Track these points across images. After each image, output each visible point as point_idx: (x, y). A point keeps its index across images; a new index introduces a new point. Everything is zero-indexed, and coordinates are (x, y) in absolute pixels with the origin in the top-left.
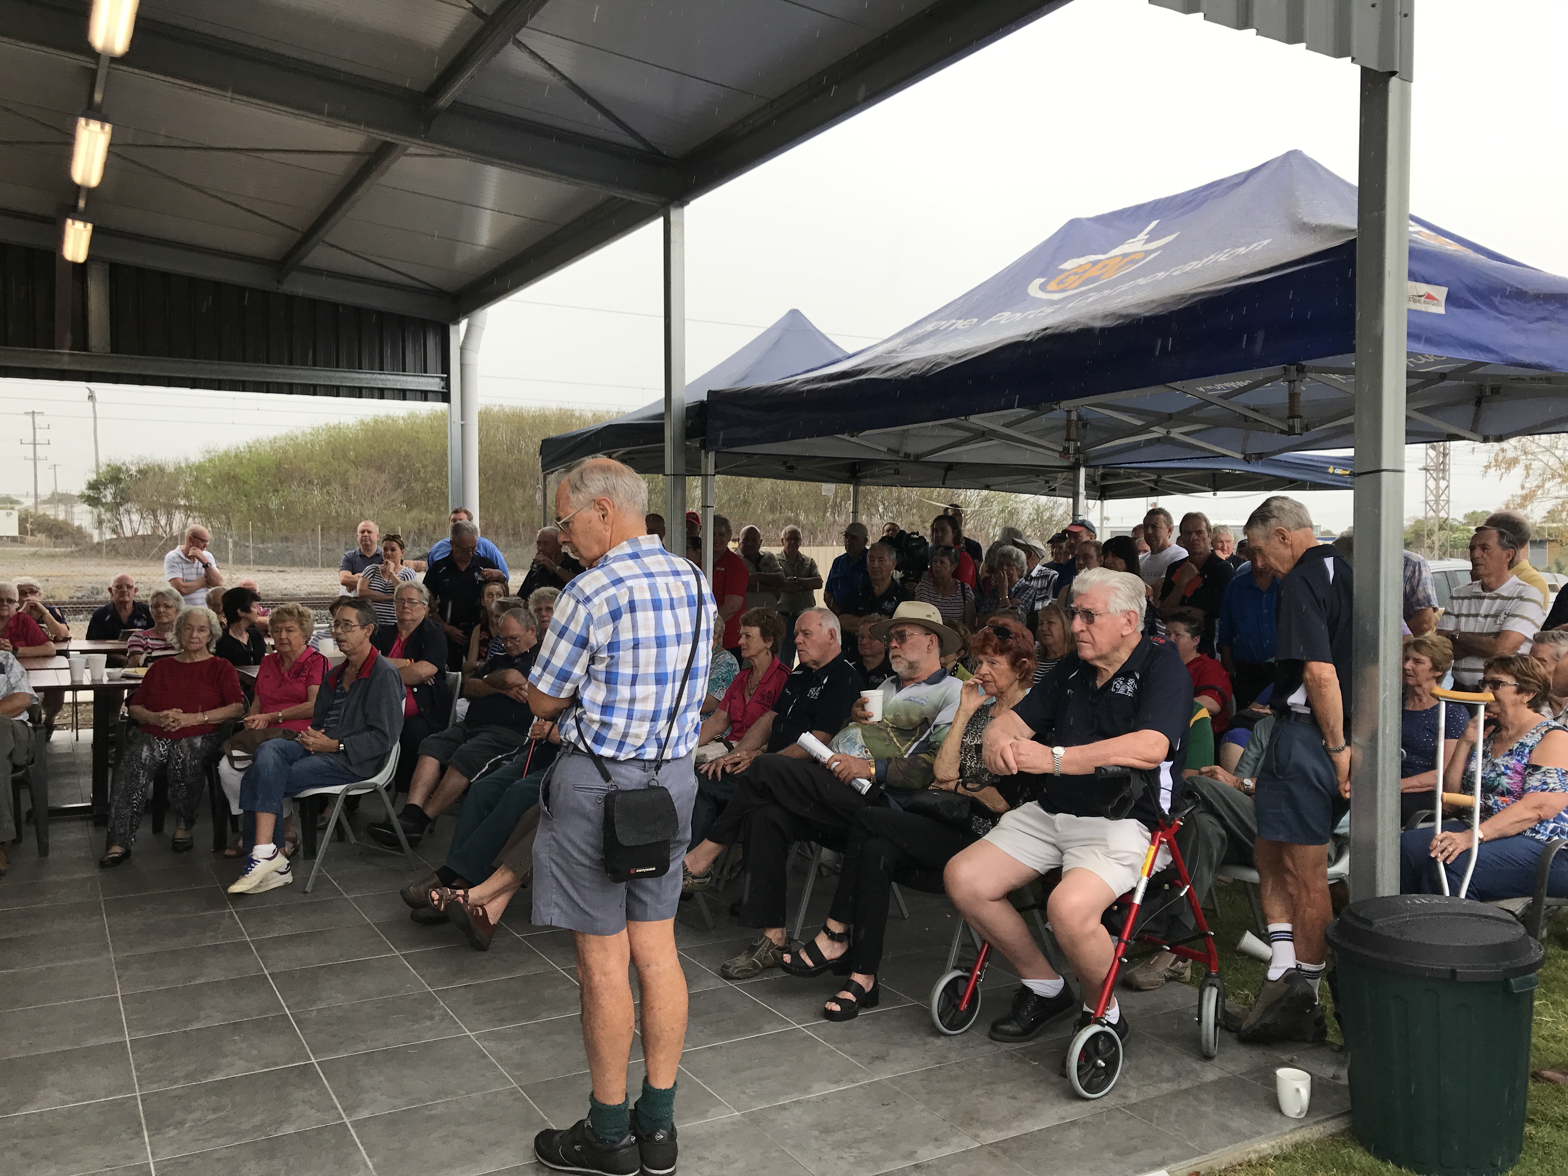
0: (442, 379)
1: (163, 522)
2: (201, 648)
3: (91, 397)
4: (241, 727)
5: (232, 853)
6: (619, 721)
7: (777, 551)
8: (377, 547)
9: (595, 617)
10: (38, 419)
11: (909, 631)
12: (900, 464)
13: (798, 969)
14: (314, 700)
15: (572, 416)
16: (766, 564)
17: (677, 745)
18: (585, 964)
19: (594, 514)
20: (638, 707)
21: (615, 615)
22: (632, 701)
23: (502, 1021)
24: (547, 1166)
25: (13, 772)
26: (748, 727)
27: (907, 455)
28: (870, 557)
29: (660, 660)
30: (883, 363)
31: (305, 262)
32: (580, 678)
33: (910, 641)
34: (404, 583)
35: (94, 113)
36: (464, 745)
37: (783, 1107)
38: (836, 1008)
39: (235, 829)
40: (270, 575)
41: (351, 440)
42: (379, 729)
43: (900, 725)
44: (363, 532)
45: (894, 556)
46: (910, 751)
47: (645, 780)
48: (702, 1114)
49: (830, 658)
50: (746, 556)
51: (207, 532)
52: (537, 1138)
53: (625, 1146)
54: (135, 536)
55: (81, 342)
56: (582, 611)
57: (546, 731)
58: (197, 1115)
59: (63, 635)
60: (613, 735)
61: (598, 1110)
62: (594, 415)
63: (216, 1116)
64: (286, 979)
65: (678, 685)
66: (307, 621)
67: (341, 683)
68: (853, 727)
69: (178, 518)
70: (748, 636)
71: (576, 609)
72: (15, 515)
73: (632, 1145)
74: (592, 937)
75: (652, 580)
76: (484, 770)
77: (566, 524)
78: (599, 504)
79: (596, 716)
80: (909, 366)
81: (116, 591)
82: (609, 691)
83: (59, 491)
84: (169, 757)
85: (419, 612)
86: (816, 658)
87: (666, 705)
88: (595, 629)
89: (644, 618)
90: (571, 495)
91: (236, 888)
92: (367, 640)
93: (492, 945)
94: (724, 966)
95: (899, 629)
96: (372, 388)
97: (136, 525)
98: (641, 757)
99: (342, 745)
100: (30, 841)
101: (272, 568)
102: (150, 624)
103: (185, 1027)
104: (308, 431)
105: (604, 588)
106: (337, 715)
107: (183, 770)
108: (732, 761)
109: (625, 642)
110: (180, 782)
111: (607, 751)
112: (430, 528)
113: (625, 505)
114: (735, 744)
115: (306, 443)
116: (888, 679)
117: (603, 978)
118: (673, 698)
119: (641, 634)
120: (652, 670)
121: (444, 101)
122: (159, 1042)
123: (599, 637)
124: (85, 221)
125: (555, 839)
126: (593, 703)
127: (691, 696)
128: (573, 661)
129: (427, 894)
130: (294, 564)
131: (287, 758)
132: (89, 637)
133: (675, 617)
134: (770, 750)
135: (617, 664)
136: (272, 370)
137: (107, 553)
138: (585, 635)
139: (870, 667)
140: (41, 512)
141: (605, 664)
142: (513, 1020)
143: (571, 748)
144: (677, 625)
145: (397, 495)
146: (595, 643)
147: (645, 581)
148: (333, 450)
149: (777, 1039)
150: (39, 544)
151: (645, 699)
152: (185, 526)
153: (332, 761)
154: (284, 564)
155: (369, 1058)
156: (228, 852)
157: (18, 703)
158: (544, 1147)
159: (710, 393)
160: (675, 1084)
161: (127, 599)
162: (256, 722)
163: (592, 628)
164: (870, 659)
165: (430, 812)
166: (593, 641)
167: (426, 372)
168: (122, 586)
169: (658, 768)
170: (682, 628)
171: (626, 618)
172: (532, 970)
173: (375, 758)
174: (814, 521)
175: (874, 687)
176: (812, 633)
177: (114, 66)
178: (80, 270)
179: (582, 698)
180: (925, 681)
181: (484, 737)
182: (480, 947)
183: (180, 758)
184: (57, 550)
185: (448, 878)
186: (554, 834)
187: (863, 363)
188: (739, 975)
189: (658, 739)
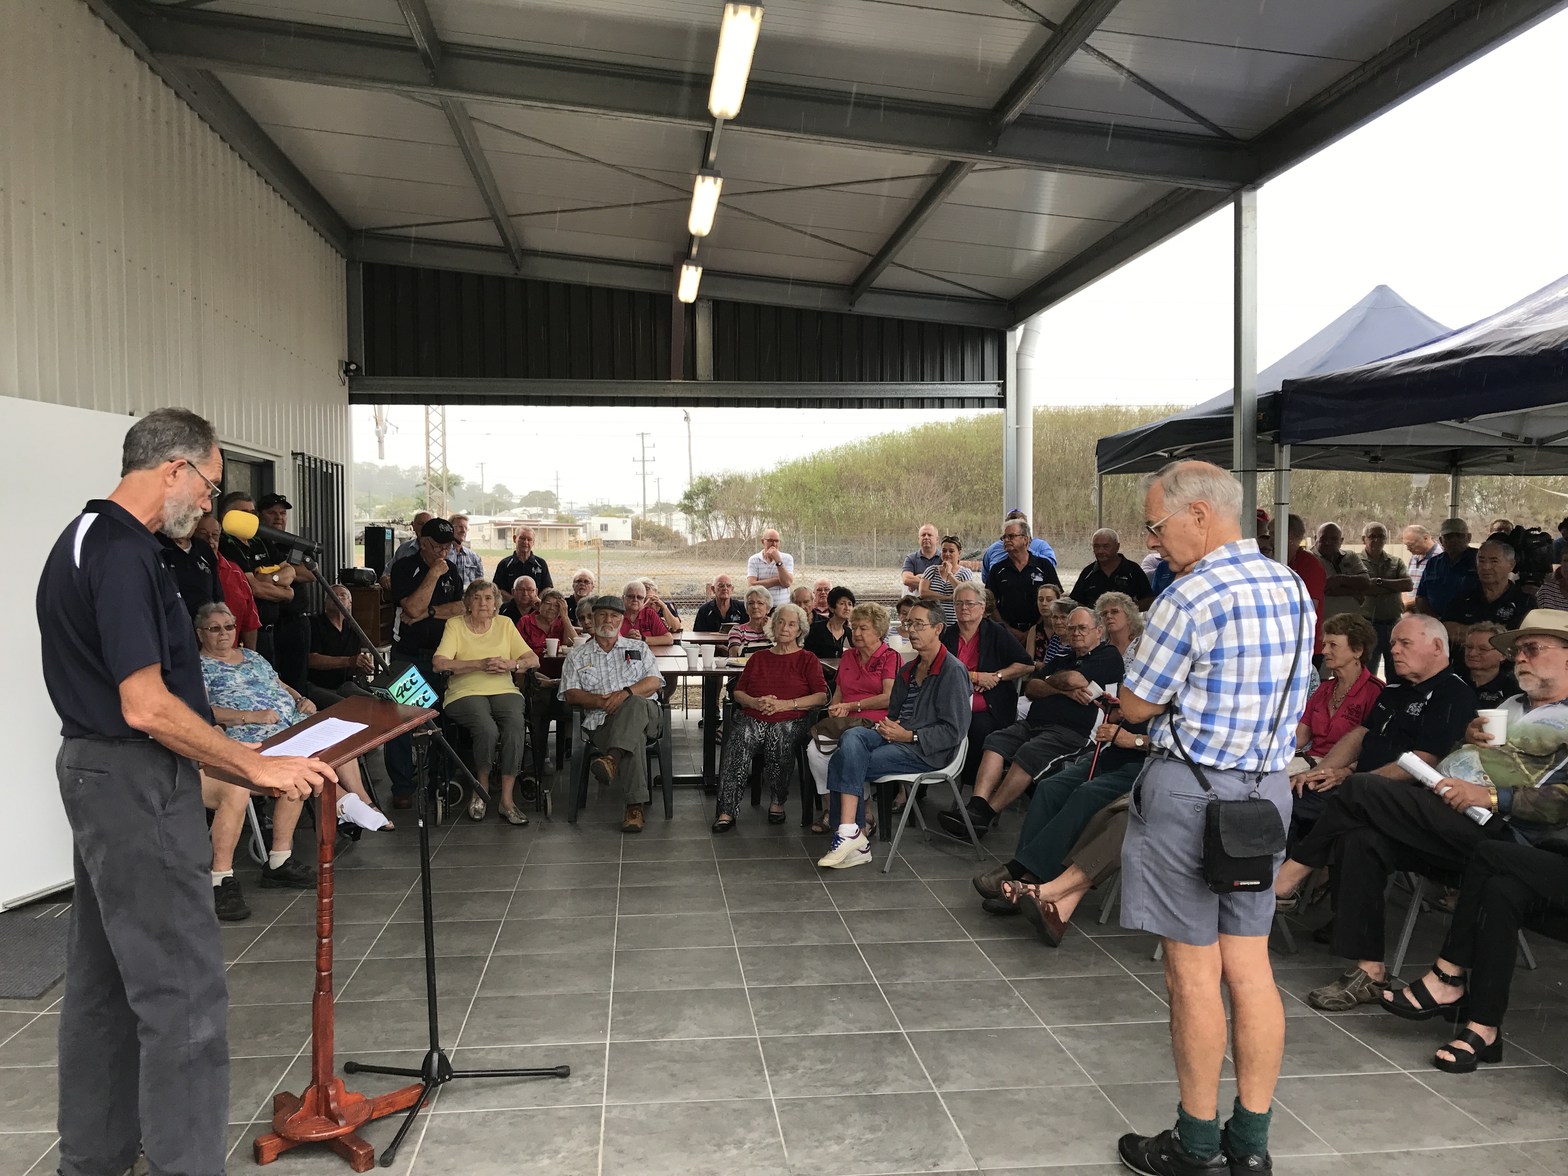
0: (999, 385)
1: (743, 527)
2: (791, 641)
3: (687, 418)
4: (825, 714)
5: (819, 829)
6: (1221, 730)
7: (1358, 549)
8: (937, 549)
9: (1198, 623)
10: (646, 438)
11: (1541, 643)
12: (1516, 450)
13: (1400, 1008)
14: (890, 693)
15: (1118, 412)
16: (1347, 565)
17: (1276, 757)
18: (1175, 971)
19: (1190, 518)
20: (1240, 716)
21: (1219, 622)
22: (1235, 710)
23: (1077, 1019)
24: (1132, 1170)
25: (647, 744)
26: (1334, 743)
27: (1528, 440)
28: (1480, 557)
29: (1264, 669)
30: (1502, 338)
31: (875, 284)
32: (1179, 685)
33: (1542, 654)
34: (961, 585)
35: (707, 168)
36: (1027, 743)
37: (1389, 1156)
38: (1451, 1058)
39: (819, 808)
40: (832, 574)
41: (903, 446)
42: (949, 723)
43: (1530, 751)
44: (924, 535)
45: (1512, 556)
46: (1543, 781)
47: (1245, 792)
48: (1297, 1147)
49: (1436, 671)
50: (1323, 556)
51: (778, 534)
52: (1121, 1140)
53: (1216, 1165)
54: (720, 540)
55: (691, 372)
56: (1184, 617)
57: (1113, 735)
58: (807, 1063)
59: (677, 628)
60: (1213, 743)
61: (1185, 1122)
62: (1141, 409)
63: (823, 1067)
64: (874, 951)
65: (1280, 695)
66: (880, 620)
67: (914, 678)
68: (1468, 749)
69: (755, 522)
70: (1333, 645)
71: (1176, 615)
72: (629, 521)
73: (1222, 1165)
74: (1183, 946)
75: (1255, 586)
76: (1046, 769)
77: (1158, 528)
78: (1194, 508)
79: (1197, 724)
80: (1538, 339)
81: (718, 590)
82: (1210, 699)
83: (662, 501)
84: (766, 739)
85: (976, 613)
86: (1416, 671)
87: (1268, 716)
88: (1198, 636)
89: (1250, 624)
90: (1165, 499)
91: (825, 862)
92: (937, 637)
93: (1063, 942)
94: (1312, 994)
95: (1528, 641)
96: (933, 399)
97: (721, 530)
98: (1240, 768)
99: (915, 736)
100: (659, 805)
101: (833, 568)
102: (744, 619)
103: (791, 983)
104: (865, 440)
105: (1207, 594)
106: (912, 708)
107: (777, 751)
108: (1316, 778)
109: (1229, 649)
110: (775, 762)
111: (1207, 759)
112: (976, 529)
113: (1222, 508)
114: (1318, 760)
115: (863, 452)
116: (1512, 698)
117: (1194, 988)
118: (1274, 708)
119: (1247, 642)
120: (1255, 679)
121: (1013, 115)
122: (769, 994)
123: (1202, 644)
124: (697, 266)
125: (1147, 843)
126: (1193, 710)
127: (1292, 707)
128: (1173, 667)
129: (999, 885)
130: (851, 564)
131: (869, 745)
132: (696, 629)
133: (1279, 624)
134: (1359, 769)
135: (1220, 672)
136: (844, 387)
137: (699, 555)
138: (1186, 641)
139: (1479, 683)
140: (648, 520)
141: (1207, 672)
142: (1089, 1019)
143: (1166, 754)
144: (1281, 633)
145: (946, 497)
146: (1198, 650)
147: (1248, 587)
148: (887, 458)
149: (1379, 1082)
150: (646, 547)
151: (1248, 709)
152: (761, 530)
153: (907, 750)
154: (844, 564)
155: (952, 1035)
156: (814, 828)
157: (650, 685)
158: (1129, 1151)
159: (1285, 383)
160: (1270, 1110)
161: (727, 596)
162: (839, 710)
163: (1194, 634)
164: (1479, 673)
165: (995, 805)
166: (1195, 647)
167: (983, 379)
168: (723, 585)
169: (1259, 780)
170: (1286, 636)
171: (1230, 625)
172: (1104, 973)
173: (946, 750)
174: (1392, 515)
175: (1493, 705)
176: (1412, 643)
177: (727, 127)
178: (690, 308)
179: (1181, 705)
180: (1562, 702)
181: (1045, 737)
182: (1051, 943)
183: (775, 740)
184: (661, 552)
185: (1017, 872)
186: (1147, 839)
187: (1476, 340)
188: (1330, 1006)
189: (1258, 751)
